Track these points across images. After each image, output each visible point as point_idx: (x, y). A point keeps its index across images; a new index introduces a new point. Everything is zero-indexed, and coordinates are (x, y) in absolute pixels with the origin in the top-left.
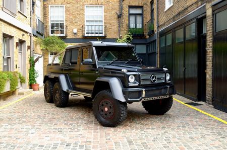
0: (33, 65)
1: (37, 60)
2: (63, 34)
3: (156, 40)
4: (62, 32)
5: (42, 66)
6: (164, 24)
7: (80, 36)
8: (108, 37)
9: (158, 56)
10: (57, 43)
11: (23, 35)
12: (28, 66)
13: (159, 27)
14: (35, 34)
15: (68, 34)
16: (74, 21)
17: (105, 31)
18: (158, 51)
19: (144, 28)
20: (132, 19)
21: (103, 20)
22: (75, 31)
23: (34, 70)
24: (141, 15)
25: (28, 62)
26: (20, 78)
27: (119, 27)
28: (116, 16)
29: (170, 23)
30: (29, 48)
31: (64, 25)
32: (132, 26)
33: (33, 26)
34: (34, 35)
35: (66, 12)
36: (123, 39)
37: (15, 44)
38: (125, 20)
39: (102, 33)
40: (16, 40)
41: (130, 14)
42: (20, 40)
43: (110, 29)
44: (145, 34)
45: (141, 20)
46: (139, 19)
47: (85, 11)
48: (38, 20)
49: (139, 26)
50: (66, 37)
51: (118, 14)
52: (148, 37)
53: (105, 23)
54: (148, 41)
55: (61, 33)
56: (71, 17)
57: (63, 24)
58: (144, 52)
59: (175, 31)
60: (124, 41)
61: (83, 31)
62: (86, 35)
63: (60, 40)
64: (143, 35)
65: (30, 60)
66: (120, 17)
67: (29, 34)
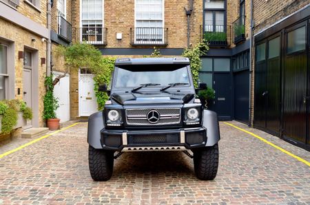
0: (51, 89)
1: (58, 80)
2: (101, 40)
3: (248, 50)
4: (99, 38)
5: (69, 90)
6: (265, 22)
7: (126, 44)
8: (170, 46)
9: (252, 77)
10: (89, 55)
11: (33, 40)
12: (41, 91)
13: (253, 28)
14: (56, 39)
15: (109, 42)
16: (118, 22)
17: (166, 37)
18: (252, 67)
19: (228, 32)
20: (209, 17)
21: (163, 19)
22: (119, 36)
23: (51, 97)
24: (223, 11)
25: (41, 83)
26: (23, 111)
27: (188, 30)
28: (184, 13)
29: (276, 20)
30: (43, 61)
31: (103, 27)
32: (209, 28)
33: (52, 28)
34: (52, 41)
35: (105, 7)
36: (194, 49)
37: (16, 54)
38: (197, 18)
39: (161, 40)
40: (19, 48)
41: (206, 11)
42: (26, 48)
43: (173, 33)
44: (229, 41)
45: (223, 19)
46: (220, 17)
47: (135, 5)
48: (60, 18)
49: (220, 29)
50: (105, 45)
51: (187, 9)
52: (233, 46)
53: (165, 23)
54: (234, 53)
55: (98, 40)
56: (113, 15)
57: (101, 25)
58: (228, 69)
59: (286, 33)
60: (195, 51)
61: (132, 37)
62: (136, 42)
63: (94, 50)
64: (226, 42)
65: (46, 81)
66: (190, 15)
67: (43, 39)
